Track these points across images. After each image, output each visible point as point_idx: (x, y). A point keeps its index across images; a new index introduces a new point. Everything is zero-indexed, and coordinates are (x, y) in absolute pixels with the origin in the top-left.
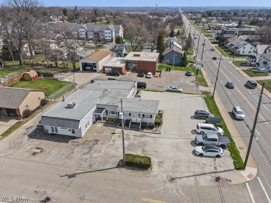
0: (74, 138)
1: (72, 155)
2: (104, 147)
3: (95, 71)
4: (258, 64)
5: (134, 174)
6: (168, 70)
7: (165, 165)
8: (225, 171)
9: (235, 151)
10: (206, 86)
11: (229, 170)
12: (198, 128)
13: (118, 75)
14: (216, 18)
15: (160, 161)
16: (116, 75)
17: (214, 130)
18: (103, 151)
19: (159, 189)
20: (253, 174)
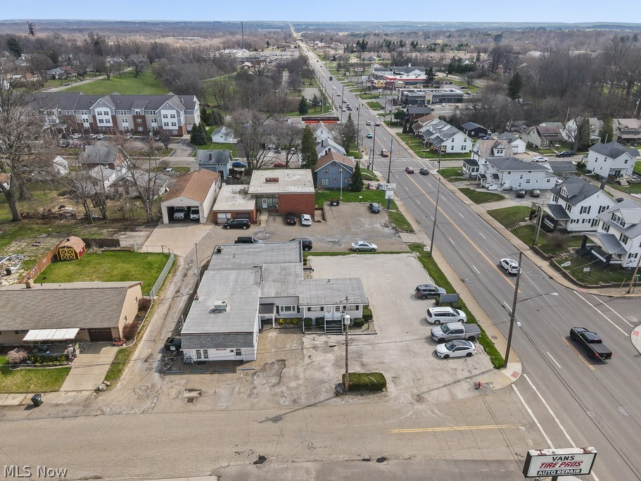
0: (241, 362)
1: (255, 391)
2: (300, 369)
3: (197, 221)
4: (484, 176)
5: (366, 401)
6: (335, 204)
7: (404, 380)
8: (483, 373)
9: (488, 343)
10: (412, 231)
11: (487, 372)
12: (430, 315)
13: (248, 227)
14: (378, 56)
15: (394, 375)
16: (245, 228)
17: (453, 315)
18: (301, 376)
19: (409, 414)
20: (517, 371)
